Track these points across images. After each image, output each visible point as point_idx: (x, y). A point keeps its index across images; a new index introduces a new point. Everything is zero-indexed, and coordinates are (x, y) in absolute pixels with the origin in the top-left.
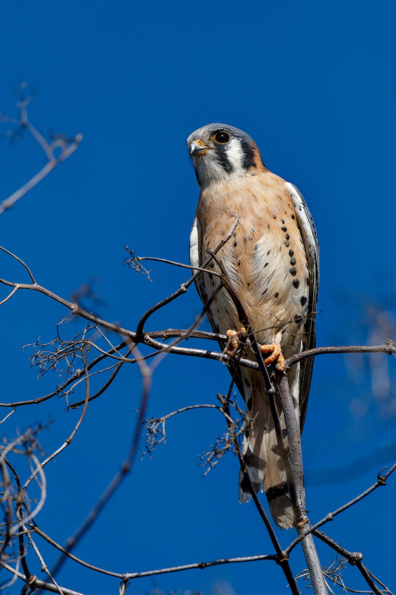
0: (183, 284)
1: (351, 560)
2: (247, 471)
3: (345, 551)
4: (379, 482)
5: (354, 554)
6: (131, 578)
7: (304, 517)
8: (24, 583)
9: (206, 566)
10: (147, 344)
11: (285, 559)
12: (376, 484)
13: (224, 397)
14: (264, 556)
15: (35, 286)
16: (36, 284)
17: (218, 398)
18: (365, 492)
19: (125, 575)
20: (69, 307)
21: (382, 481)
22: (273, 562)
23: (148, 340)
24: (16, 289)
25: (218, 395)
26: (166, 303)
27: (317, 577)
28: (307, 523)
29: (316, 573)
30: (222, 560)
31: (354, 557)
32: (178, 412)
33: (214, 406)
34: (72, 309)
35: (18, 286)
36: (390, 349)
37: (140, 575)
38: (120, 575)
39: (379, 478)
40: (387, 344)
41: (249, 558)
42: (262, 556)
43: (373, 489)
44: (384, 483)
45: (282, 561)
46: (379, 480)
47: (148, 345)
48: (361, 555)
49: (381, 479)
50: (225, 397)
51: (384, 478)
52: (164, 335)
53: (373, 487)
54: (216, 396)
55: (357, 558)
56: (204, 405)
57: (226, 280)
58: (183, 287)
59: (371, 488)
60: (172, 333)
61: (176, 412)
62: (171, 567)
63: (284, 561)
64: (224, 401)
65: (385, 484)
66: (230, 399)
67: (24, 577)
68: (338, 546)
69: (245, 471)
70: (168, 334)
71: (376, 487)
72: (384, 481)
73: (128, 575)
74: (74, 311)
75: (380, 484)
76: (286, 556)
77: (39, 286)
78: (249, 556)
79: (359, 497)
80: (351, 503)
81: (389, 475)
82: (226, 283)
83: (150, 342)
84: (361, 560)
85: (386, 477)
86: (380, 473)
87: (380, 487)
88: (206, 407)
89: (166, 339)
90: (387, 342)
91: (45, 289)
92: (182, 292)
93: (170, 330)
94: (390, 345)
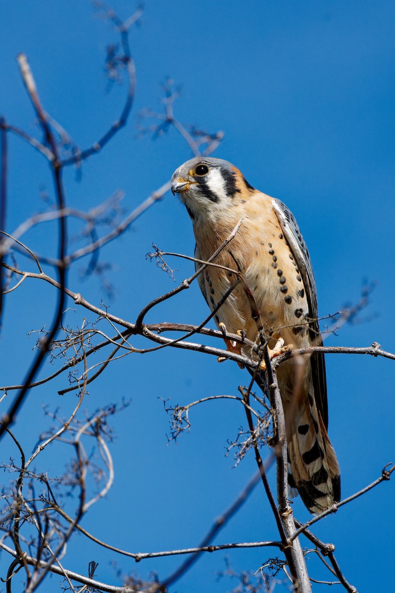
0: (186, 280)
1: (324, 551)
2: (261, 461)
3: (320, 542)
4: (383, 476)
5: (327, 546)
6: (143, 558)
7: (288, 507)
8: (14, 558)
9: (215, 549)
10: (144, 336)
11: (288, 546)
12: (380, 478)
13: (244, 389)
14: (270, 542)
15: (42, 275)
16: (43, 273)
17: (239, 389)
18: (370, 486)
19: (137, 554)
20: (73, 297)
21: (386, 476)
22: (278, 548)
23: (146, 332)
24: (24, 277)
25: (239, 387)
26: (167, 297)
27: (300, 565)
28: (291, 513)
29: (299, 561)
30: (230, 545)
31: (327, 548)
32: (200, 402)
33: (235, 397)
34: (75, 299)
35: (27, 274)
36: (376, 351)
37: (151, 555)
38: (133, 555)
39: (383, 472)
40: (373, 346)
41: (255, 544)
42: (267, 543)
43: (377, 483)
44: (388, 477)
45: (286, 547)
46: (384, 475)
47: (146, 337)
48: (333, 547)
49: (385, 474)
50: (246, 389)
51: (388, 473)
52: (159, 328)
53: (377, 481)
54: (237, 388)
55: (330, 549)
56: (225, 396)
57: (242, 277)
58: (185, 283)
59: (375, 482)
60: (167, 327)
61: (198, 401)
62: (181, 549)
63: (288, 548)
64: (245, 392)
65: (389, 479)
66: (251, 391)
67: (15, 553)
68: (314, 536)
69: (260, 460)
70: (163, 327)
71: (381, 481)
72: (388, 475)
73: (140, 555)
74: (77, 300)
75: (384, 479)
76: (290, 543)
77: (46, 276)
78: (256, 542)
79: (363, 490)
80: (355, 495)
81: (393, 470)
82: (242, 279)
83: (148, 334)
84: (333, 551)
85: (391, 473)
86: (385, 468)
87: (384, 481)
88: (227, 397)
89: (161, 332)
90: (373, 345)
91: (51, 279)
92: (184, 287)
93: (165, 323)
94: (376, 348)
